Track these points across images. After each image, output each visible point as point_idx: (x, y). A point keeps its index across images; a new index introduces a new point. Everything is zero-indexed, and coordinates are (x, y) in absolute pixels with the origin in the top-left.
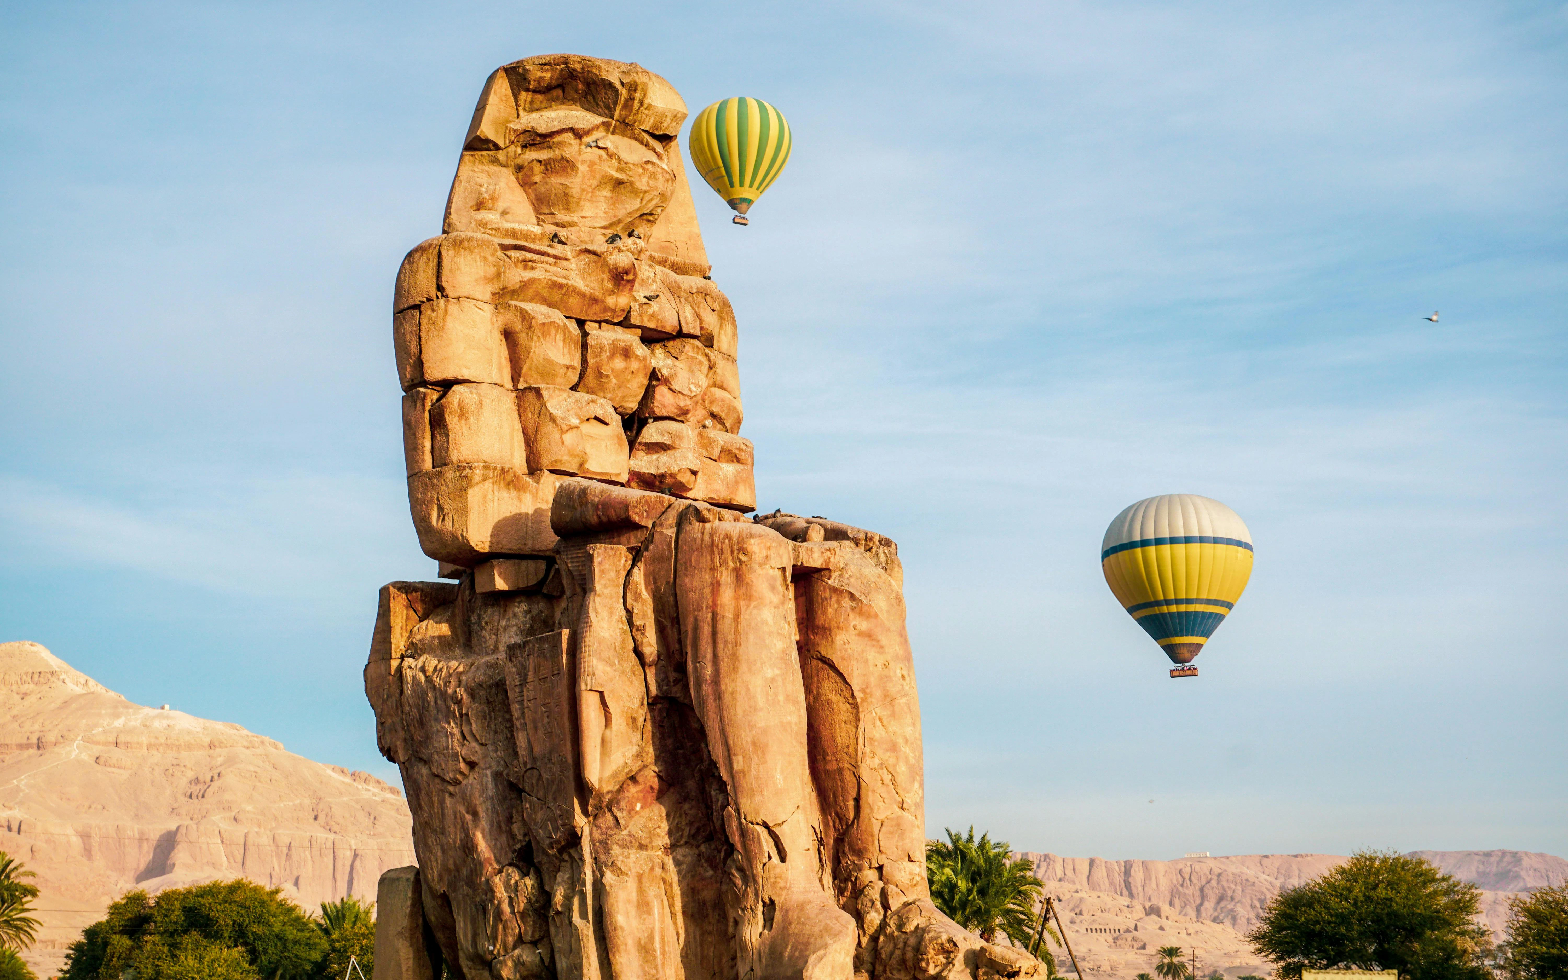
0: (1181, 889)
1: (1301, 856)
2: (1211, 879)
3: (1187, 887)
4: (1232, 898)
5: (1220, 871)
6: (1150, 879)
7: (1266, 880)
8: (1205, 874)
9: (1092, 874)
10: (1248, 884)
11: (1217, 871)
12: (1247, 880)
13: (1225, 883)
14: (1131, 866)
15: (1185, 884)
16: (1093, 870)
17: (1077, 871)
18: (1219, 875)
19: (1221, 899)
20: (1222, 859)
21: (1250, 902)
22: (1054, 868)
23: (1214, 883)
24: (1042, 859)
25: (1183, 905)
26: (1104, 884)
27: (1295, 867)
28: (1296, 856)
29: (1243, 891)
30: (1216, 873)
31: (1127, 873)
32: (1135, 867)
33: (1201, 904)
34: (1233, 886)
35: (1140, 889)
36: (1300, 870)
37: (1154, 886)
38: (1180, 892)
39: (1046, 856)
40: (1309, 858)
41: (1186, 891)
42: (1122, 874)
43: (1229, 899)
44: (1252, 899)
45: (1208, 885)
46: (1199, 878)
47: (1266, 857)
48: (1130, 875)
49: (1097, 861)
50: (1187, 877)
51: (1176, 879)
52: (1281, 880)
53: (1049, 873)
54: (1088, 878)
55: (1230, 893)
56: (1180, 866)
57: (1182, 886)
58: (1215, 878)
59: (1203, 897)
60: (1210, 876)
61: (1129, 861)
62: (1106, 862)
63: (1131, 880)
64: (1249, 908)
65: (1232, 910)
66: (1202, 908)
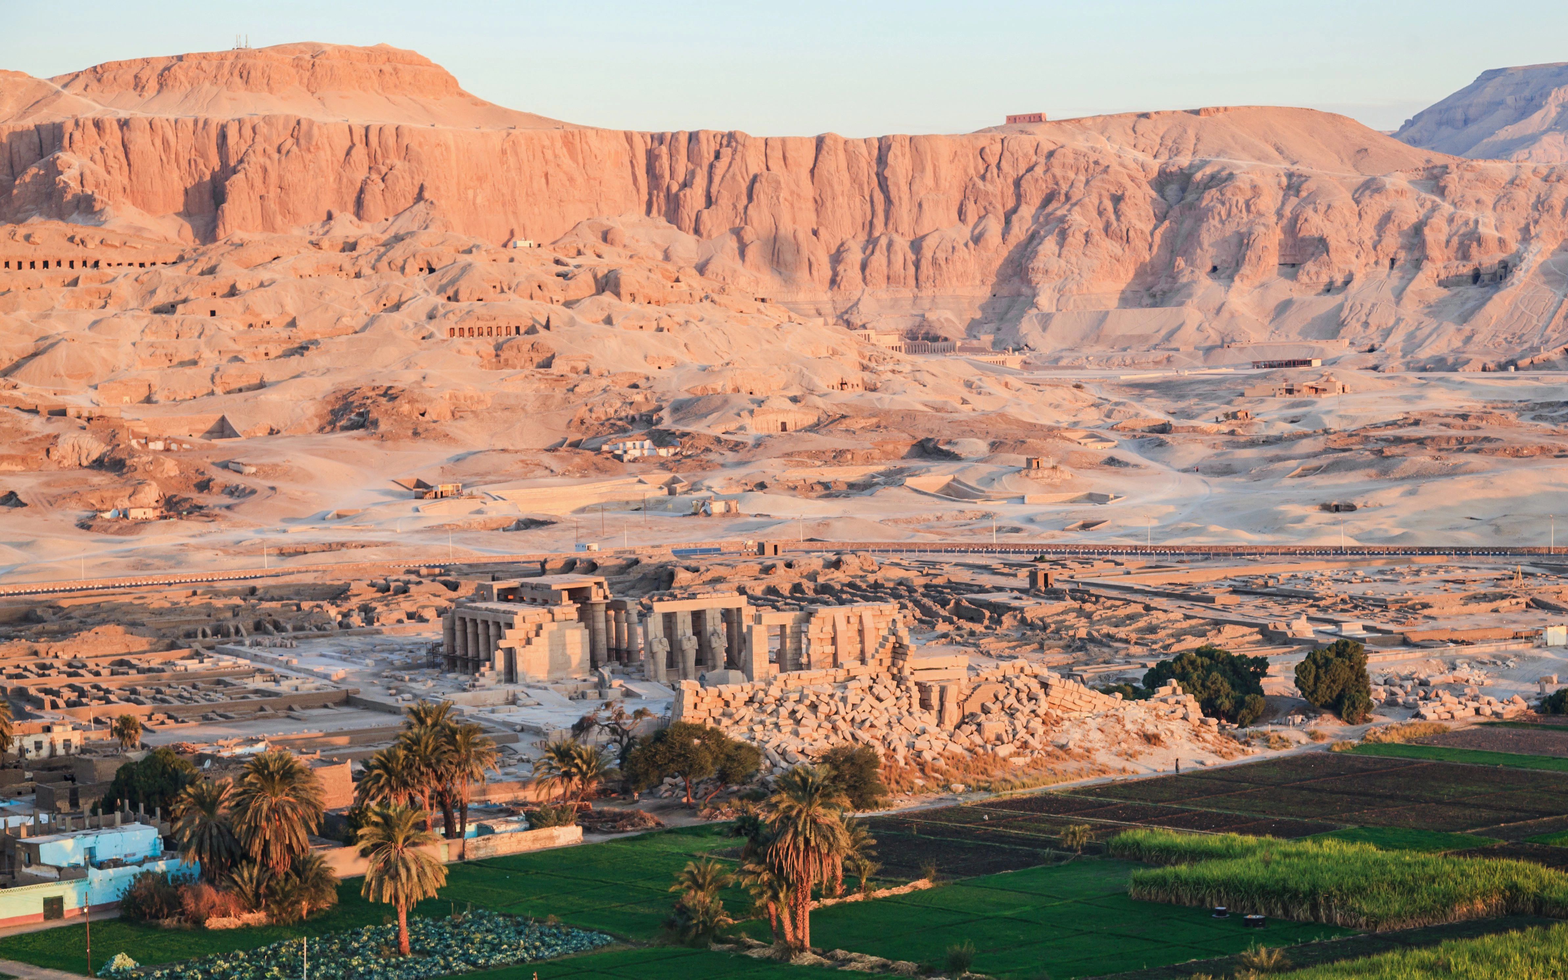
0: (980, 184)
1: (1207, 110)
2: (1036, 164)
3: (992, 181)
4: (1068, 197)
5: (1052, 147)
6: (923, 170)
7: (1135, 160)
8: (1026, 155)
9: (819, 164)
10: (1099, 169)
11: (1047, 147)
12: (1096, 163)
13: (1057, 171)
14: (889, 147)
15: (989, 175)
16: (820, 158)
17: (790, 161)
18: (1051, 154)
19: (1049, 199)
20: (1068, 126)
21: (1097, 203)
22: (743, 158)
23: (1039, 170)
24: (725, 142)
25: (983, 213)
26: (841, 183)
27: (1191, 133)
28: (1197, 112)
29: (1087, 182)
30: (1046, 151)
31: (882, 160)
32: (895, 150)
33: (1015, 210)
34: (1071, 175)
35: (905, 188)
36: (1198, 139)
37: (929, 181)
38: (978, 190)
39: (731, 136)
40: (1220, 115)
41: (990, 188)
42: (874, 164)
43: (1062, 198)
44: (1100, 195)
45: (1028, 176)
46: (1015, 163)
47: (1146, 116)
48: (886, 164)
49: (828, 141)
50: (993, 161)
51: (974, 166)
52: (1162, 159)
53: (735, 168)
54: (812, 171)
55: (1064, 188)
56: (983, 142)
57: (983, 178)
58: (1042, 160)
59: (1019, 197)
60: (1034, 158)
61: (886, 137)
62: (846, 142)
63: (887, 173)
64: (1095, 214)
65: (1062, 220)
66: (1015, 218)
